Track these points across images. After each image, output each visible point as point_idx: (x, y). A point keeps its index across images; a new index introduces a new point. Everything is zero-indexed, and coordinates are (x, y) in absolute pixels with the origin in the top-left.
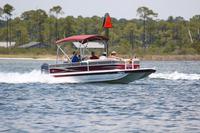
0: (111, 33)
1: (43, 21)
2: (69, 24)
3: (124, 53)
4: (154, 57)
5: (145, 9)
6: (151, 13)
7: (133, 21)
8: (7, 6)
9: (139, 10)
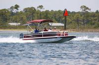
0: (67, 18)
1: (34, 13)
2: (47, 14)
3: (74, 28)
4: (89, 30)
5: (85, 7)
6: (87, 8)
7: (79, 13)
8: (16, 5)
9: (82, 7)
